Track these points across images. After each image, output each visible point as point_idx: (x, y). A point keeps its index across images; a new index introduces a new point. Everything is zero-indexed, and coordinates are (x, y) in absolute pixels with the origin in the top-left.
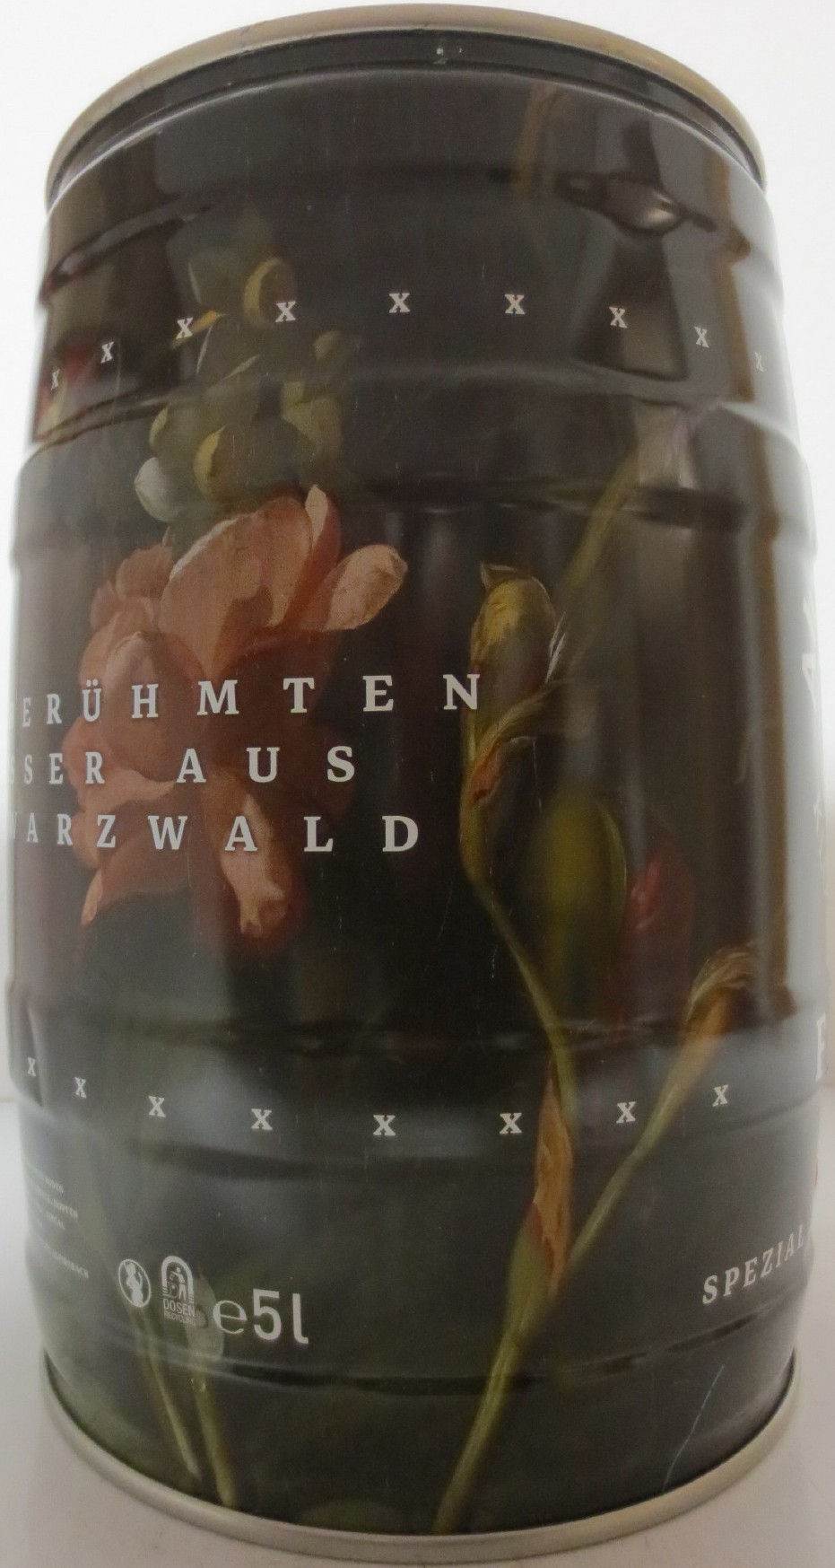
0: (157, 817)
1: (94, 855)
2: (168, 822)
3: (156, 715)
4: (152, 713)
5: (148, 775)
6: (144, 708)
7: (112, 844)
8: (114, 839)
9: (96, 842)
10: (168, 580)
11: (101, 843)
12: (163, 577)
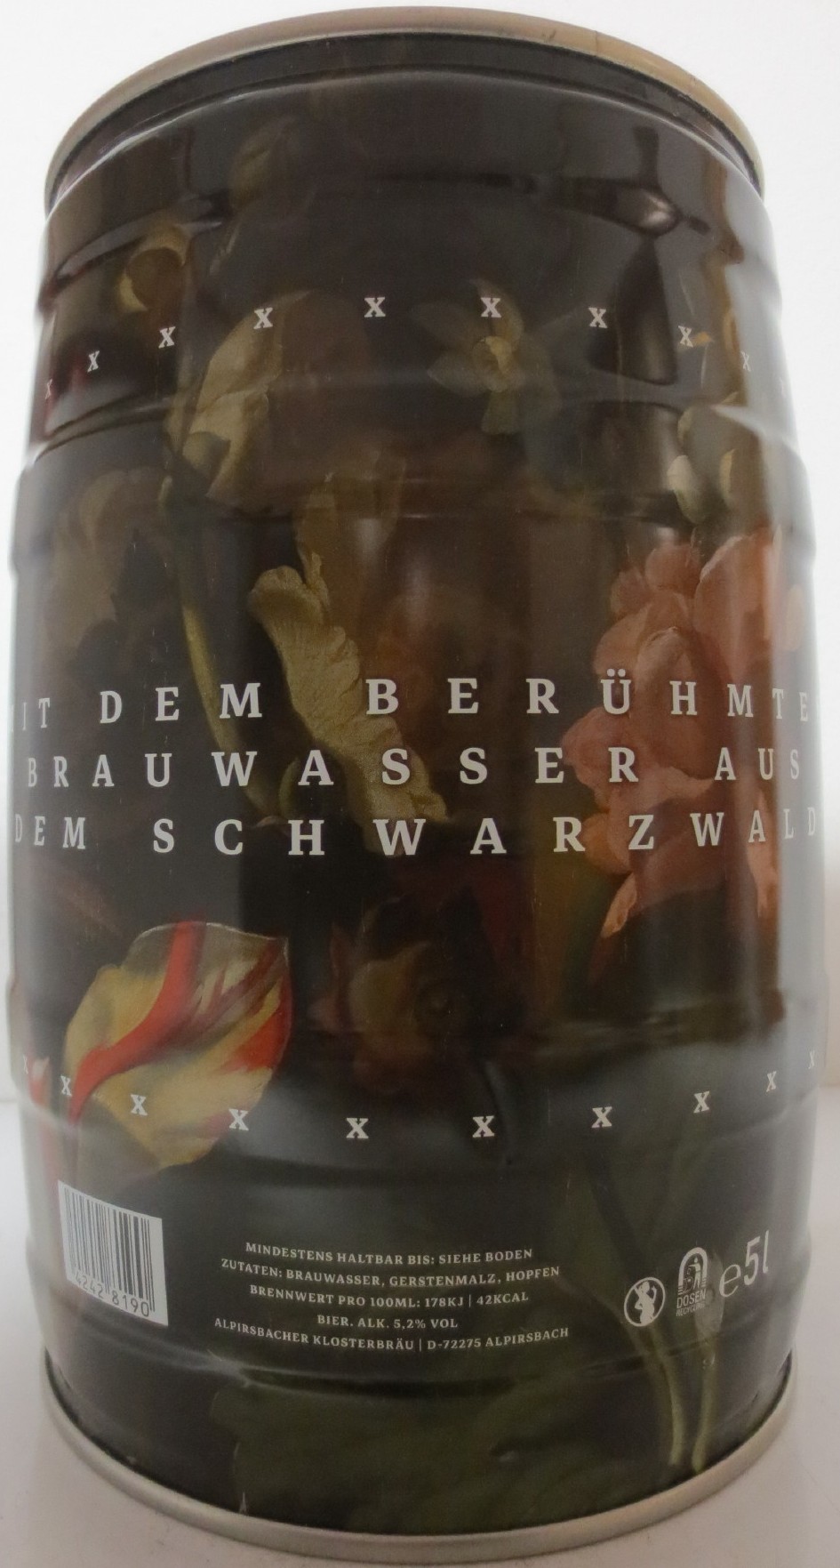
0: (699, 815)
1: (625, 860)
2: (709, 817)
3: (695, 713)
4: (692, 711)
5: (688, 773)
6: (684, 705)
7: (650, 845)
8: (652, 839)
9: (628, 842)
10: (699, 581)
11: (634, 845)
12: (695, 576)
